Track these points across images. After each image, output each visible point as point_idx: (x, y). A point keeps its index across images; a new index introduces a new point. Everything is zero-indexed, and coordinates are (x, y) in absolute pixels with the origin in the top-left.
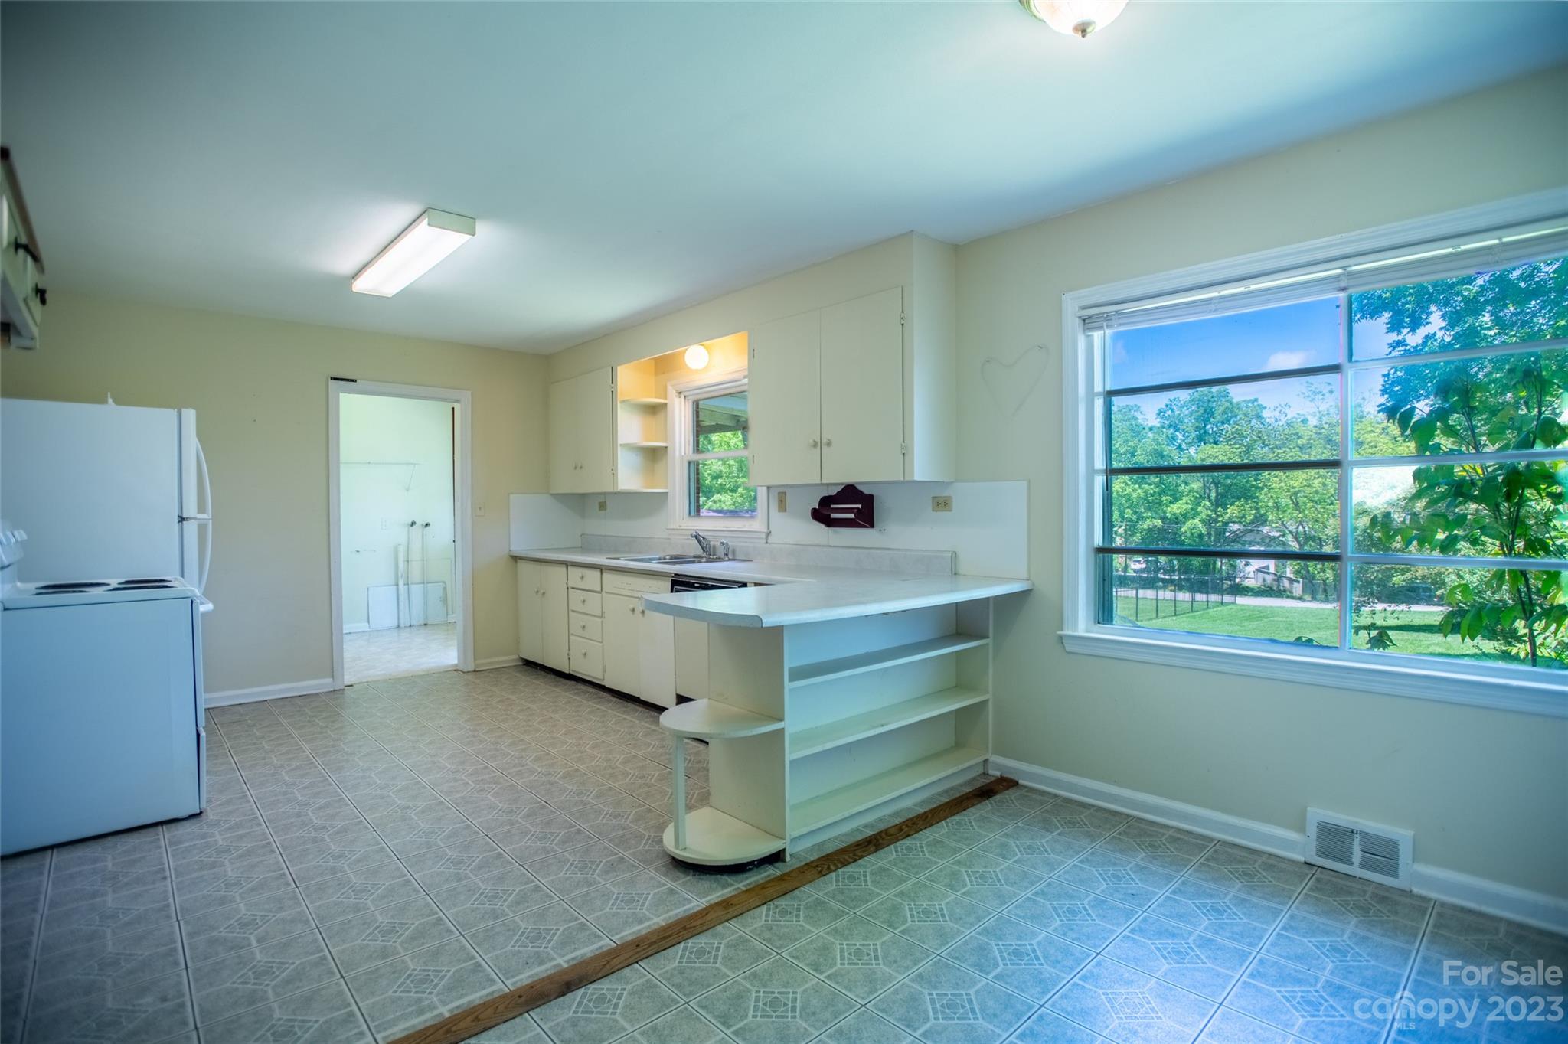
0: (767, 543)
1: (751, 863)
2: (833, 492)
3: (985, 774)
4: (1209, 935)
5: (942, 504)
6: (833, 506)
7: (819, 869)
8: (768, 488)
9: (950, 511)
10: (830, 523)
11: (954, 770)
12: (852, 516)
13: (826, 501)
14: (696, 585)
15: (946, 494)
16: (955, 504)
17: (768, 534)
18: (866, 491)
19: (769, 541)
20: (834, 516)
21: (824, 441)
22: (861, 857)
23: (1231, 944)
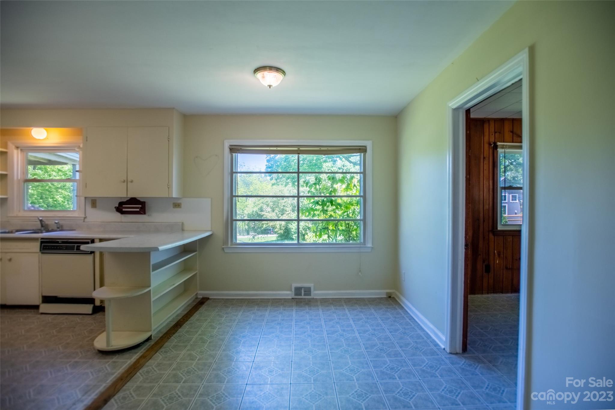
0: (84, 222)
1: (142, 343)
2: (125, 200)
3: (197, 298)
4: (282, 318)
5: (177, 205)
6: (123, 206)
7: (167, 337)
8: (85, 198)
9: (181, 208)
10: (123, 213)
11: (188, 300)
12: (138, 210)
13: (121, 204)
14: (60, 242)
15: (179, 202)
16: (182, 206)
17: (85, 218)
18: (142, 200)
19: (85, 221)
20: (124, 210)
21: (129, 179)
22: (177, 330)
23: (288, 318)
